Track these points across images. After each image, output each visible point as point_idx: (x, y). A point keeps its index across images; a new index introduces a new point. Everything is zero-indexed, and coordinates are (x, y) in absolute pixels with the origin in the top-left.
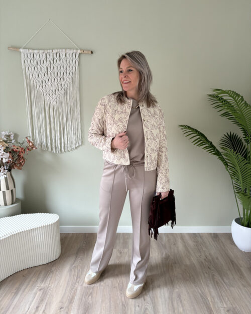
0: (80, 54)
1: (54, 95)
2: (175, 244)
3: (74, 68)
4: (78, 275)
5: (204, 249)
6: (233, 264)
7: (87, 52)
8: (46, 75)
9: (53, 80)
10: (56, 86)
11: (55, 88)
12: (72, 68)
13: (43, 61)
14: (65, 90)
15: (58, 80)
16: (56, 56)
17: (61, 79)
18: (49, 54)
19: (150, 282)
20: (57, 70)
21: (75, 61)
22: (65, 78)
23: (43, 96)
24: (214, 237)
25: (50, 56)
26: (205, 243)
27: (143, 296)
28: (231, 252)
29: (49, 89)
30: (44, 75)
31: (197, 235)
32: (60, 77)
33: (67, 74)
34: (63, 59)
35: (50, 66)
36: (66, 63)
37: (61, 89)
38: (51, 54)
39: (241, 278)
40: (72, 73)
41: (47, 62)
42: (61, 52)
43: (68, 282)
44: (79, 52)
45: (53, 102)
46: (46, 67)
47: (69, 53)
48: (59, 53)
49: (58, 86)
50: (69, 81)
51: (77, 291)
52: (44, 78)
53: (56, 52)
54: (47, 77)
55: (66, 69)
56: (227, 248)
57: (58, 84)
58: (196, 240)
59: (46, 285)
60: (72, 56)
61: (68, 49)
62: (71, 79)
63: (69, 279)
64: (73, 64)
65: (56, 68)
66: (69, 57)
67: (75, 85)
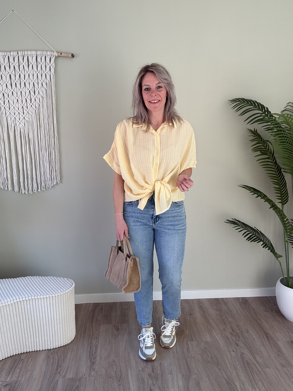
0: (56, 57)
1: (21, 114)
2: (191, 314)
3: (48, 77)
4: (58, 363)
5: (230, 320)
6: (267, 337)
7: (65, 55)
8: (9, 86)
9: (19, 93)
10: (24, 101)
11: (22, 104)
12: (46, 76)
13: (5, 67)
14: (36, 107)
15: (26, 93)
16: (23, 60)
17: (30, 92)
18: (13, 57)
19: (159, 368)
20: (25, 80)
21: (50, 67)
22: (35, 91)
23: (6, 115)
24: (243, 303)
25: (14, 60)
26: (231, 311)
27: (149, 387)
28: (264, 322)
29: (14, 106)
30: (7, 87)
31: (220, 301)
32: (30, 89)
33: (38, 85)
34: (32, 65)
35: (14, 74)
36: (37, 70)
37: (31, 106)
38: (15, 57)
39: (279, 355)
40: (46, 84)
41: (10, 69)
42: (30, 55)
43: (45, 373)
44: (54, 54)
45: (20, 124)
46: (9, 75)
47: (42, 56)
48: (27, 56)
49: (26, 101)
50: (42, 95)
51: (57, 385)
52: (6, 91)
53: (23, 55)
54: (10, 90)
55: (37, 77)
56: (260, 317)
57: (26, 99)
58: (219, 307)
59: (14, 378)
60: (45, 61)
61: (39, 51)
62: (44, 92)
63: (46, 369)
64: (47, 71)
65: (22, 77)
66: (41, 61)
67: (51, 100)
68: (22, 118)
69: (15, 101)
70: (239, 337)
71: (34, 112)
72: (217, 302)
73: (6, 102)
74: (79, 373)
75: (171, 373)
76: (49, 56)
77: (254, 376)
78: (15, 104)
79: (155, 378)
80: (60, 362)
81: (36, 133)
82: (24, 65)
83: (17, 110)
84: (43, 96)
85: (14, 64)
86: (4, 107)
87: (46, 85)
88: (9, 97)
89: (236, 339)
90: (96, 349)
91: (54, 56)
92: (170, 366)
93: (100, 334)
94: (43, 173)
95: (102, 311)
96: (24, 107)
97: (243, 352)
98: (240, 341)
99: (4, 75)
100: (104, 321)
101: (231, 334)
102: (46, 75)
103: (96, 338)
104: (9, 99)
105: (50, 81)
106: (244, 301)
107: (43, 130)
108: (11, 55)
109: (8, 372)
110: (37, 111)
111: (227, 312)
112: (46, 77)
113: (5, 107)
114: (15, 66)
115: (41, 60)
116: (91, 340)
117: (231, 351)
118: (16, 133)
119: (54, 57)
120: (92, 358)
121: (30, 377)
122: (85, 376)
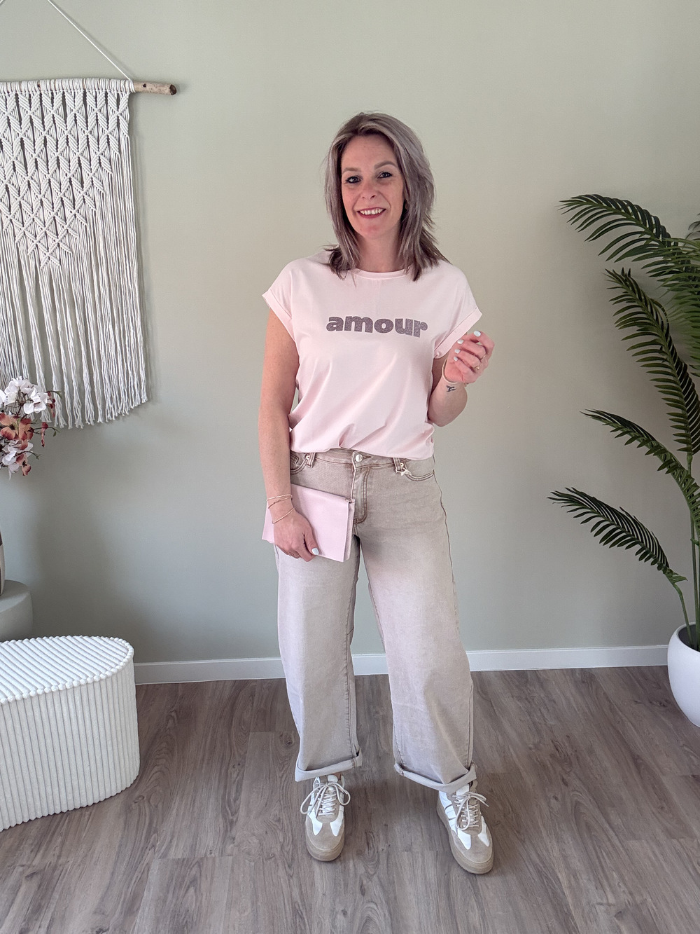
1: (51, 235)
5: (551, 722)
7: (155, 90)
11: (52, 213)
12: (108, 142)
13: (8, 120)
14: (86, 219)
15: (60, 185)
16: (52, 102)
17: (70, 182)
18: (28, 96)
19: (381, 836)
20: (57, 151)
21: (118, 120)
22: (84, 179)
23: (15, 240)
24: (583, 682)
25: (30, 103)
26: (555, 702)
27: (358, 882)
28: (632, 727)
29: (32, 216)
30: (15, 171)
31: (529, 677)
32: (69, 175)
33: (90, 165)
34: (75, 114)
35: (32, 139)
36: (87, 126)
37: (75, 215)
38: (32, 95)
39: (662, 808)
40: (110, 161)
41: (21, 125)
42: (68, 89)
43: (120, 846)
44: (127, 88)
45: (50, 262)
46: (18, 139)
47: (97, 90)
48: (61, 91)
49: (63, 204)
50: (100, 190)
51: (148, 873)
52: (14, 180)
53: (51, 90)
54: (24, 176)
55: (88, 145)
56: (622, 716)
57: (62, 198)
58: (526, 692)
59: (51, 859)
60: (107, 103)
61: (91, 78)
62: (106, 183)
63: (122, 838)
64: (110, 129)
65: (51, 143)
66: (96, 105)
67: (122, 200)
68: (52, 245)
69: (36, 204)
70: (571, 764)
71: (82, 230)
72: (522, 680)
73: (15, 207)
74: (198, 845)
75: (409, 849)
76: (115, 91)
77: (602, 860)
78: (35, 213)
79: (372, 860)
80: (155, 821)
81: (87, 281)
82: (55, 115)
83: (41, 227)
84: (102, 192)
85: (30, 113)
86: (9, 218)
87: (111, 165)
88: (21, 196)
89: (563, 769)
90: (238, 791)
91: (126, 92)
92: (408, 833)
93: (247, 755)
94: (107, 379)
95: (253, 699)
96: (57, 218)
97: (579, 800)
98: (572, 773)
99: (6, 141)
100: (257, 725)
101: (551, 757)
102: (108, 139)
103: (239, 764)
104: (19, 199)
105: (118, 153)
106: (586, 679)
107: (105, 275)
108: (23, 91)
109: (35, 843)
110: (88, 229)
111: (545, 705)
112: (109, 145)
113: (11, 220)
114: (33, 116)
115: (96, 101)
116: (228, 769)
117: (549, 799)
118: (40, 282)
119: (128, 93)
120: (229, 812)
121: (86, 856)
122: (211, 853)
